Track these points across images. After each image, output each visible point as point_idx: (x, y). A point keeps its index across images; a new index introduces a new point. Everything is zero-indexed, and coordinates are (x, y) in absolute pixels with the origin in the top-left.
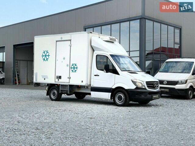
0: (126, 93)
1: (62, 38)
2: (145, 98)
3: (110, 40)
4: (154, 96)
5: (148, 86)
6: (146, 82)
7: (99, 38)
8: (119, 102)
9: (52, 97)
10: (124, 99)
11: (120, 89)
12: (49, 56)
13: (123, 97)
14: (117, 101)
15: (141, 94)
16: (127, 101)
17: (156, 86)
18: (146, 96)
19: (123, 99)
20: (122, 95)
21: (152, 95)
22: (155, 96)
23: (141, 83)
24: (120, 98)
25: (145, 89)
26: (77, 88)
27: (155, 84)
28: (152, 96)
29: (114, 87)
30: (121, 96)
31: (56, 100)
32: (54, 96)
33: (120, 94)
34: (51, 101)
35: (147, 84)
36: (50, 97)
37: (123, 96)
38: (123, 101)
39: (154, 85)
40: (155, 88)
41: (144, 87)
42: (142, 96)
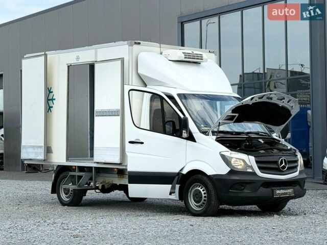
0: (210, 184)
1: (78, 58)
2: (253, 195)
3: (185, 58)
4: (278, 192)
5: (260, 168)
7: (161, 54)
8: (197, 206)
9: (63, 196)
10: (206, 199)
11: (196, 176)
12: (55, 99)
13: (204, 194)
14: (192, 204)
15: (242, 186)
16: (213, 202)
17: (284, 167)
18: (256, 190)
19: (203, 198)
20: (201, 190)
21: (273, 188)
23: (244, 161)
24: (197, 197)
25: (254, 174)
26: (117, 176)
27: (282, 163)
28: (273, 191)
29: (184, 172)
30: (200, 192)
31: (70, 204)
32: (66, 194)
33: (198, 188)
34: (61, 206)
35: (257, 162)
36: (59, 197)
37: (203, 192)
38: (204, 203)
39: (278, 165)
40: (283, 171)
41: (251, 171)
42: (246, 191)
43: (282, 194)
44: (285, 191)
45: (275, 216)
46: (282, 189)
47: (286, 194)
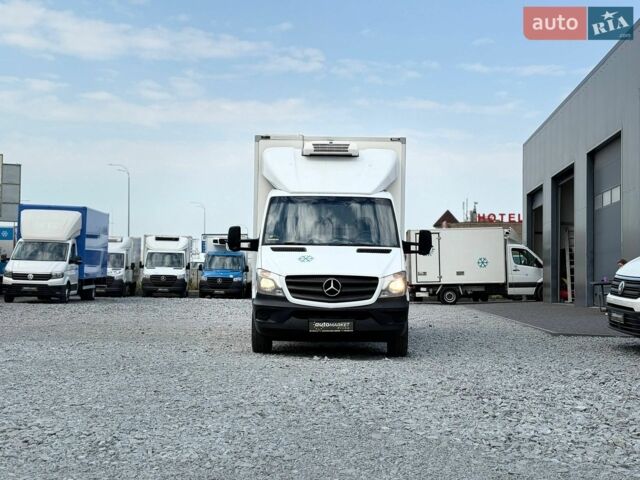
4: (317, 325)
5: (291, 291)
6: (287, 277)
15: (267, 314)
18: (283, 320)
22: (325, 324)
23: (274, 281)
25: (284, 299)
27: (328, 284)
28: (308, 323)
35: (288, 283)
40: (330, 297)
41: (281, 294)
42: (270, 321)
43: (326, 328)
44: (333, 325)
45: (316, 358)
46: (326, 322)
47: (335, 328)
